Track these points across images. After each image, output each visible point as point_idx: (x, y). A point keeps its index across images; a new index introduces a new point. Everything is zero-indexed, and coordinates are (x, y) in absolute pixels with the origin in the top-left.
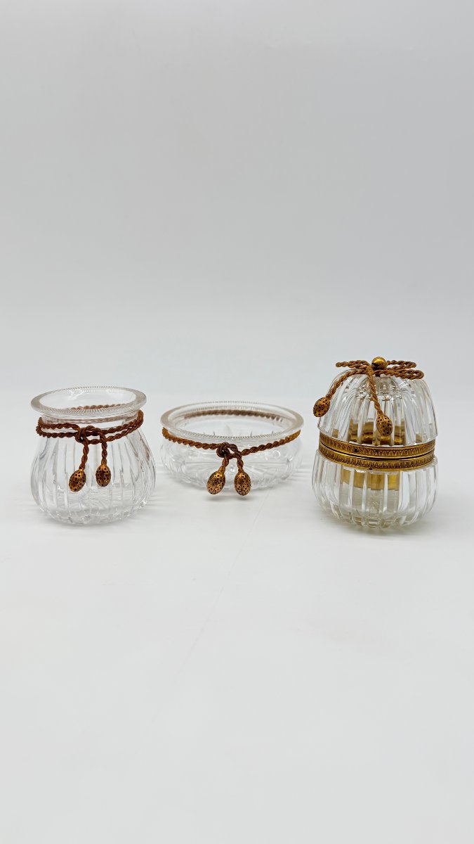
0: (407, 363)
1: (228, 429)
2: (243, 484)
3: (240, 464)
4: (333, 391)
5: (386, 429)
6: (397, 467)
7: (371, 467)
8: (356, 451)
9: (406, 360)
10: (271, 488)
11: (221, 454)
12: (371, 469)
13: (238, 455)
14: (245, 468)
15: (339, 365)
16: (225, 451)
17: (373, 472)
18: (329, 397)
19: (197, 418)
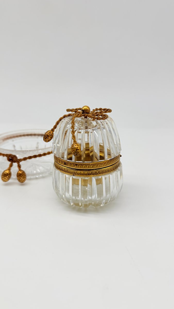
0: (104, 110)
1: (14, 146)
2: (22, 176)
3: (19, 166)
4: (55, 127)
5: (75, 152)
6: (89, 174)
7: (74, 174)
8: (65, 164)
9: (103, 108)
10: (43, 177)
11: (9, 160)
12: (74, 175)
13: (18, 161)
14: (22, 168)
15: (68, 110)
16: (12, 159)
17: (74, 177)
18: (53, 130)
19: (20, 138)
